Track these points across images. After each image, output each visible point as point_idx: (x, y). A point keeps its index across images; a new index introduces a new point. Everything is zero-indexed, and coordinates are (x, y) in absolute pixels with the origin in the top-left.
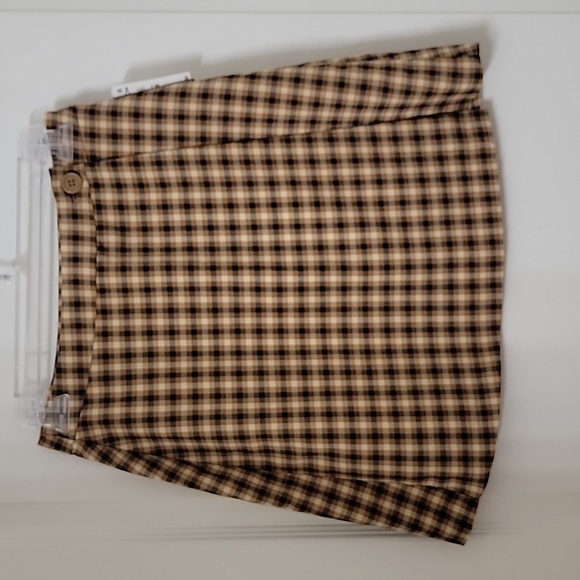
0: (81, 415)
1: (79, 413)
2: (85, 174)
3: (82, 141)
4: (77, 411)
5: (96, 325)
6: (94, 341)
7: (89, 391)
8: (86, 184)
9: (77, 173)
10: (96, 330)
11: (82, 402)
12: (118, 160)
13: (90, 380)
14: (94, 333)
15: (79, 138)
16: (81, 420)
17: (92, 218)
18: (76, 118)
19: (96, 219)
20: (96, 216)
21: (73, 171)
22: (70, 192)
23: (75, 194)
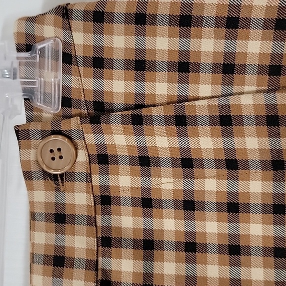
2: (82, 138)
3: (78, 74)
8: (82, 157)
12: (144, 112)
15: (74, 67)
17: (91, 221)
18: (68, 28)
19: (99, 224)
20: (99, 218)
21: (59, 133)
22: (52, 172)
23: (61, 175)
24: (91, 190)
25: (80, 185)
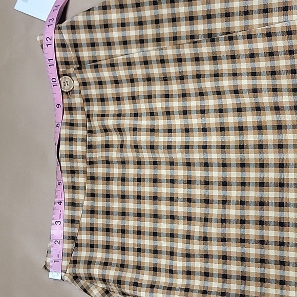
0: (73, 255)
1: (72, 253)
3: (69, 51)
5: (87, 188)
6: (84, 200)
7: (79, 237)
8: (76, 84)
9: (70, 75)
10: (86, 191)
11: (74, 245)
12: (98, 63)
13: (80, 229)
14: (85, 194)
15: (67, 49)
16: (72, 259)
17: (83, 109)
18: (61, 33)
19: (86, 110)
20: (85, 108)
21: (66, 75)
22: (65, 91)
23: (69, 92)
24: (81, 97)
25: (77, 95)
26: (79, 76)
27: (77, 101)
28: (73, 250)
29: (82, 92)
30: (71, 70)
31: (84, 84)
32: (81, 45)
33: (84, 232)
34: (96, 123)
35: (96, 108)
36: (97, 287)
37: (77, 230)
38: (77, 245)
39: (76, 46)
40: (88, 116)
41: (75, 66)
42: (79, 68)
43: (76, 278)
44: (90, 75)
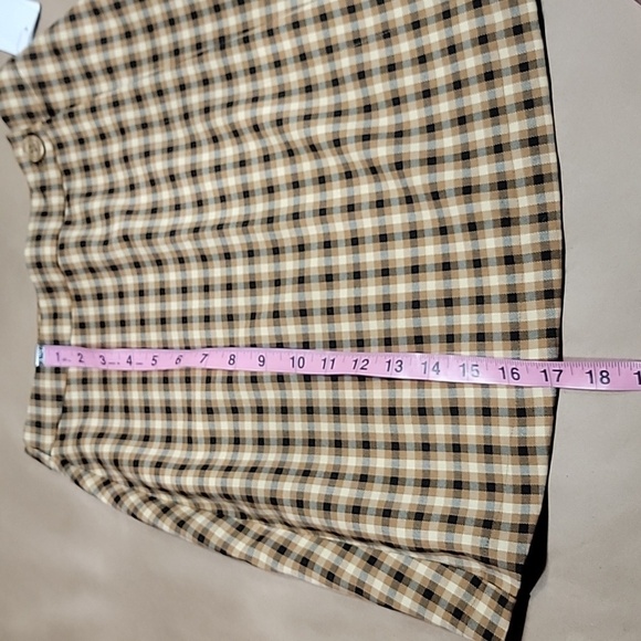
0: (60, 426)
1: (57, 424)
2: (46, 134)
3: (31, 95)
4: (56, 421)
5: (73, 314)
6: (71, 335)
7: (67, 397)
9: (36, 134)
10: (74, 321)
11: (61, 410)
12: (75, 109)
13: (68, 383)
14: (71, 324)
15: (27, 92)
16: (59, 433)
18: (15, 68)
19: (65, 188)
20: (65, 185)
21: (32, 134)
22: (33, 160)
23: (40, 161)
25: (51, 165)
26: (50, 134)
27: (53, 174)
28: (60, 418)
29: (59, 159)
30: (38, 126)
31: (60, 146)
32: (50, 84)
33: (74, 386)
34: (77, 208)
35: (78, 184)
36: (93, 475)
37: (63, 384)
38: (65, 410)
39: (42, 85)
40: (68, 198)
41: (44, 119)
42: (49, 122)
43: (65, 462)
44: (65, 130)
